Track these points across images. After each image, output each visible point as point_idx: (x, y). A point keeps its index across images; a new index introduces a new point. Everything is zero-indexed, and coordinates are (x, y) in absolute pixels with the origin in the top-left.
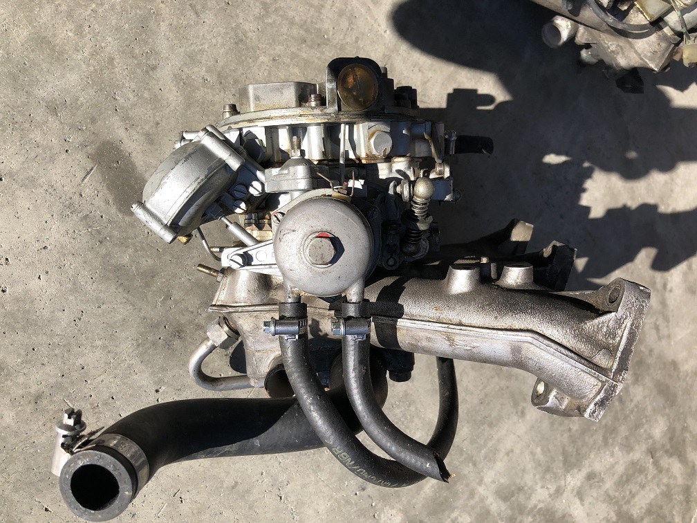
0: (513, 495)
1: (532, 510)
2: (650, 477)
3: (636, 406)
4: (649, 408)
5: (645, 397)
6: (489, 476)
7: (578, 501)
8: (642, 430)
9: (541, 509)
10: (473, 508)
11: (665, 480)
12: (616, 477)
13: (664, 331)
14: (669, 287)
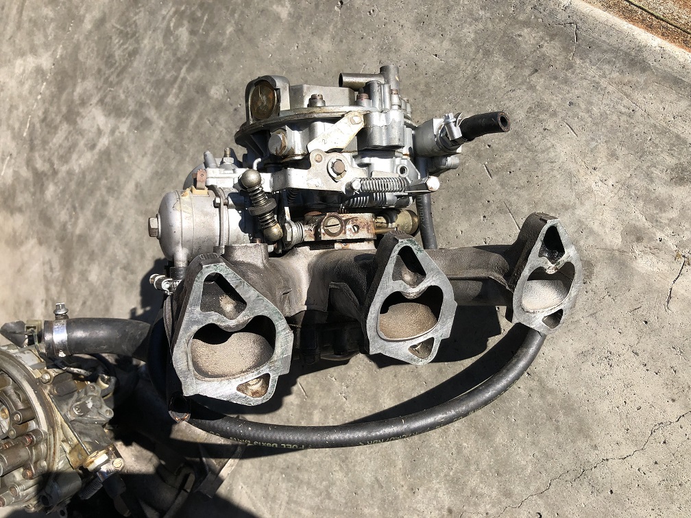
0: (141, 124)
1: (129, 115)
2: (56, 154)
3: (65, 206)
4: (56, 206)
5: (59, 214)
6: (157, 134)
7: (101, 127)
8: (61, 188)
9: (124, 117)
10: (166, 109)
11: (46, 153)
12: (77, 150)
13: (47, 267)
14: (44, 303)
